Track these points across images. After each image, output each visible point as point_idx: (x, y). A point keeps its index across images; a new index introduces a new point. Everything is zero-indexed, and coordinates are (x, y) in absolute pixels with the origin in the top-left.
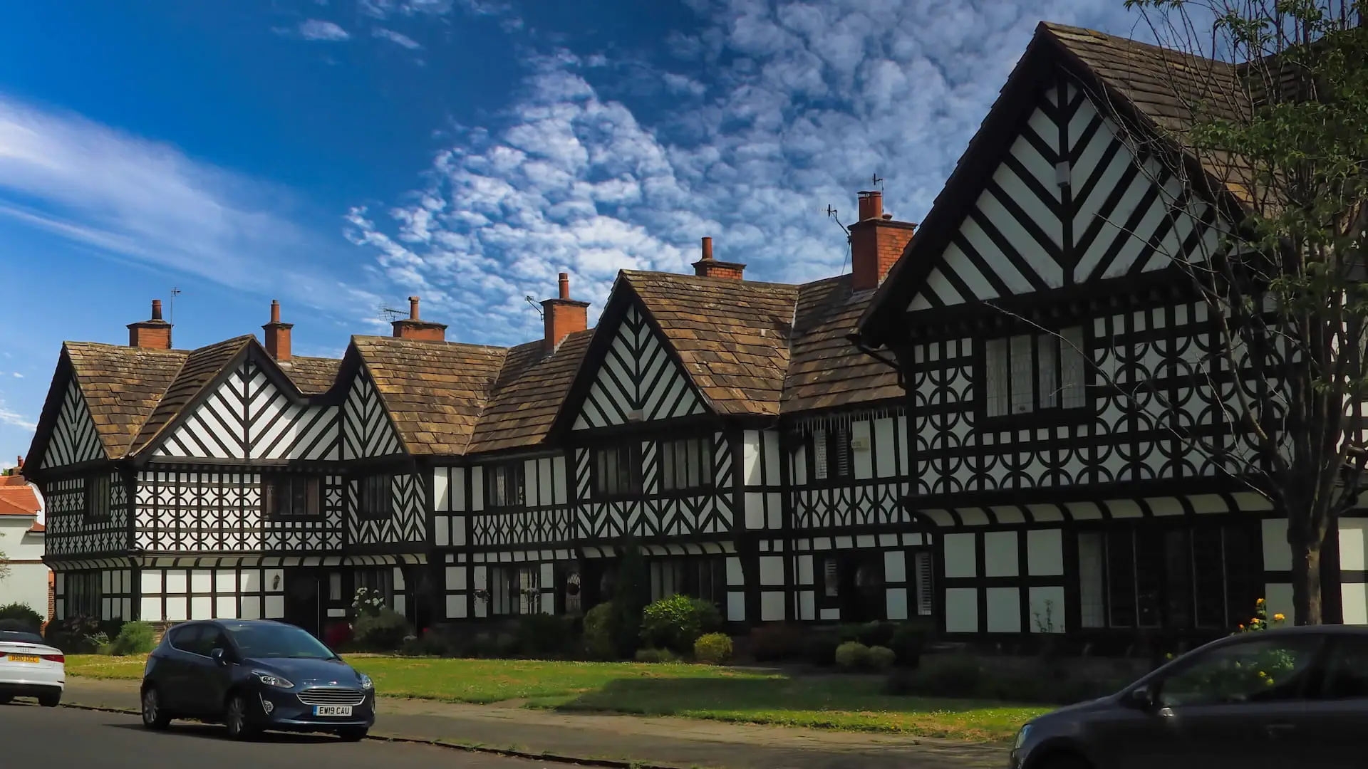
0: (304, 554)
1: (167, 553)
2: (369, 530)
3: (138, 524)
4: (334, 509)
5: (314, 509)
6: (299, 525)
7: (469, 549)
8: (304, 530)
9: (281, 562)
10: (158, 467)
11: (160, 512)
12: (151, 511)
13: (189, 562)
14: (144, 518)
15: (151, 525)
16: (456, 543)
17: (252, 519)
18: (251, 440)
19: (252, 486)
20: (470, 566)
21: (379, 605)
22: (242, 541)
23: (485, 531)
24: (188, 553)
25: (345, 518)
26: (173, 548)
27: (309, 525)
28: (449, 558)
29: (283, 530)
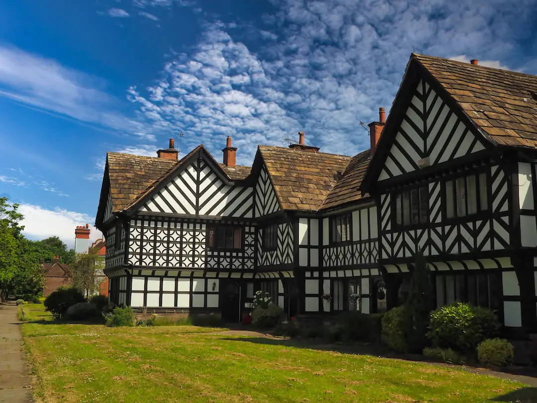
0: (231, 271)
1: (147, 267)
2: (267, 257)
3: (130, 250)
4: (250, 245)
5: (237, 245)
6: (228, 254)
7: (321, 269)
8: (231, 257)
9: (217, 275)
10: (144, 218)
11: (144, 244)
12: (139, 243)
13: (162, 273)
14: (135, 247)
15: (138, 251)
16: (312, 265)
17: (200, 250)
18: (200, 204)
19: (201, 231)
20: (321, 279)
21: (268, 302)
22: (193, 262)
23: (330, 258)
24: (160, 268)
25: (256, 251)
26: (151, 265)
27: (234, 254)
28: (308, 274)
29: (219, 257)
